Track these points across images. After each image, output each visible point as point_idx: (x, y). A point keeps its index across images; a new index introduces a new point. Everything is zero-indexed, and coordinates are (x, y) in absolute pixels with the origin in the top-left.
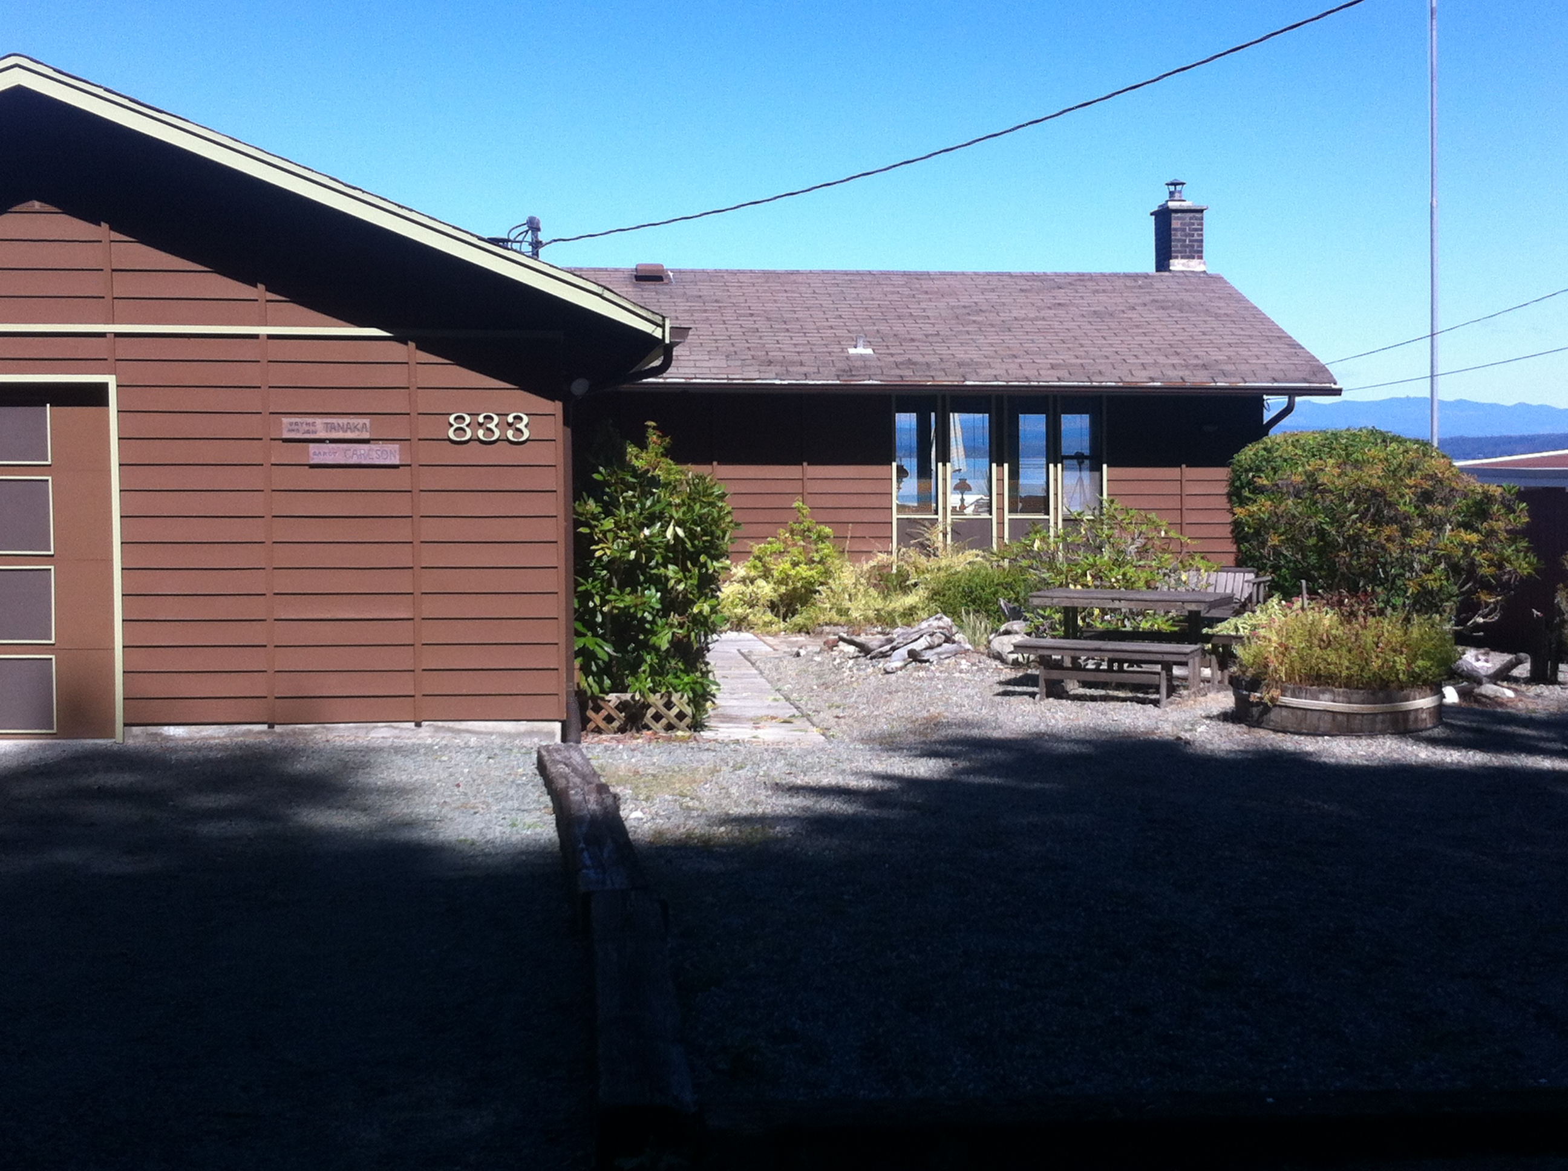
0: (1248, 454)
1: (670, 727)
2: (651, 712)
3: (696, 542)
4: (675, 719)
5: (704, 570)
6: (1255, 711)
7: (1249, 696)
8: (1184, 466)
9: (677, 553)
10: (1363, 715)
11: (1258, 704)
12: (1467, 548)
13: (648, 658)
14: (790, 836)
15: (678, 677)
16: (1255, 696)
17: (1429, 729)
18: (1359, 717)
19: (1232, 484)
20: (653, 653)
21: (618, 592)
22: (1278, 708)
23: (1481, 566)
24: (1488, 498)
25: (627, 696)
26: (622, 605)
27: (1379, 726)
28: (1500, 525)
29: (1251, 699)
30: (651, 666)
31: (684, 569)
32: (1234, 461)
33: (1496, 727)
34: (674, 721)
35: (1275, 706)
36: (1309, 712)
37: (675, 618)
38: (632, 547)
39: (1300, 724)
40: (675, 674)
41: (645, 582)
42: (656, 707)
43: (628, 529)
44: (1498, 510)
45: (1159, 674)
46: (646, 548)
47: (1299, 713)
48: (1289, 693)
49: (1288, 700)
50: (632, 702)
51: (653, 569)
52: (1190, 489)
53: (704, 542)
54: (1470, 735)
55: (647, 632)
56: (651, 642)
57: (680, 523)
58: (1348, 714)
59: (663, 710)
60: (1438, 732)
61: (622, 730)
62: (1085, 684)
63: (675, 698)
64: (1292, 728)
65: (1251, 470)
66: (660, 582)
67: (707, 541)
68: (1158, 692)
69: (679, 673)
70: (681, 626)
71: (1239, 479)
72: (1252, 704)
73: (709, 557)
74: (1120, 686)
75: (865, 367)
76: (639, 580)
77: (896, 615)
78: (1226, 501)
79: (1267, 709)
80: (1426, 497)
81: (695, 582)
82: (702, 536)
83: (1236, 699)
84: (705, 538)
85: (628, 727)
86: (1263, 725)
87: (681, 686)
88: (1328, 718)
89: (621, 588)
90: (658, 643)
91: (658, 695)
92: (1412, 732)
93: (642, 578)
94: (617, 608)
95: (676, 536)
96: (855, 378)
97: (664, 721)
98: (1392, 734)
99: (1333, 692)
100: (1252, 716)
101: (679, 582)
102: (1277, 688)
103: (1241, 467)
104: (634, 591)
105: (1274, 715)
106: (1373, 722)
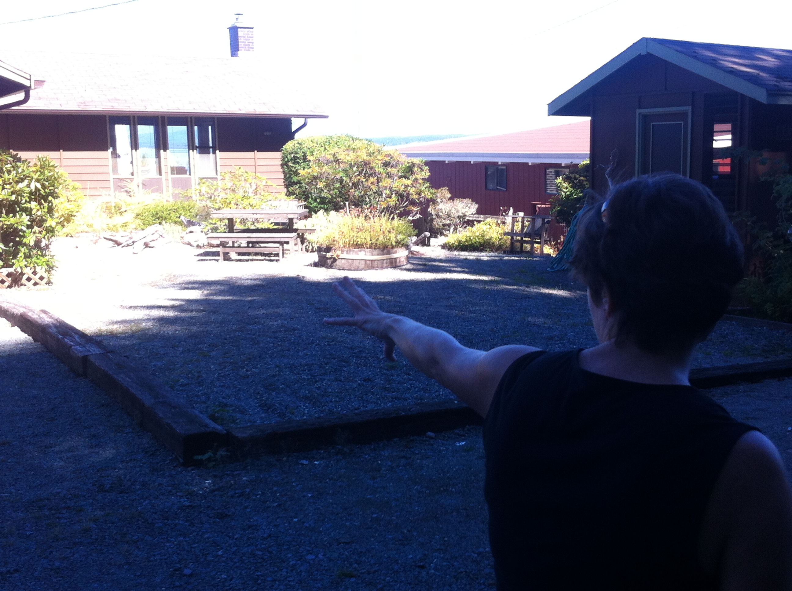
0: (289, 146)
1: (35, 284)
2: (25, 277)
3: (46, 190)
4: (39, 280)
5: (50, 204)
6: (329, 262)
7: (326, 255)
8: (256, 151)
9: (36, 196)
10: (378, 260)
11: (330, 258)
12: (406, 186)
13: (22, 250)
14: (152, 327)
15: (38, 259)
16: (329, 255)
17: (404, 265)
18: (377, 261)
19: (283, 160)
20: (25, 247)
21: (5, 216)
22: (340, 260)
23: (412, 194)
24: (414, 165)
25: (11, 270)
26: (9, 223)
27: (385, 265)
28: (419, 177)
29: (327, 256)
30: (24, 253)
31: (40, 204)
32: (284, 149)
33: (430, 263)
34: (38, 281)
35: (339, 258)
36: (354, 261)
37: (36, 229)
38: (13, 193)
39: (351, 266)
40: (37, 257)
41: (20, 211)
42: (28, 274)
43: (10, 184)
44: (418, 170)
45: (278, 247)
46: (19, 193)
47: (350, 261)
48: (345, 253)
49: (345, 256)
50: (15, 273)
51: (23, 204)
52: (259, 162)
53: (50, 190)
54: (422, 267)
55: (21, 236)
56: (24, 241)
57: (38, 181)
58: (372, 260)
59: (32, 276)
60: (409, 266)
61: (10, 287)
62: (239, 254)
63: (38, 269)
64: (347, 267)
65: (292, 153)
66: (28, 211)
67: (52, 190)
68: (278, 256)
69: (39, 257)
70: (40, 232)
71: (287, 157)
72: (328, 258)
73: (53, 198)
74: (256, 254)
75: (92, 101)
76: (16, 210)
77: (118, 226)
78: (280, 167)
79: (335, 260)
80: (386, 164)
81: (46, 210)
82: (49, 187)
83: (319, 257)
84: (50, 188)
85: (13, 285)
86: (334, 267)
87: (41, 263)
88: (363, 262)
89: (7, 214)
90: (27, 242)
91: (29, 268)
92: (399, 267)
93: (18, 209)
94: (6, 225)
95: (36, 188)
96: (88, 107)
97: (32, 282)
98: (390, 268)
99: (365, 251)
100: (328, 264)
101: (38, 210)
102: (339, 250)
103: (287, 152)
104: (14, 216)
105: (338, 263)
106: (383, 263)
